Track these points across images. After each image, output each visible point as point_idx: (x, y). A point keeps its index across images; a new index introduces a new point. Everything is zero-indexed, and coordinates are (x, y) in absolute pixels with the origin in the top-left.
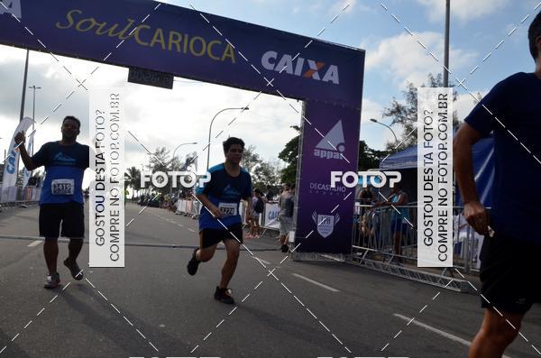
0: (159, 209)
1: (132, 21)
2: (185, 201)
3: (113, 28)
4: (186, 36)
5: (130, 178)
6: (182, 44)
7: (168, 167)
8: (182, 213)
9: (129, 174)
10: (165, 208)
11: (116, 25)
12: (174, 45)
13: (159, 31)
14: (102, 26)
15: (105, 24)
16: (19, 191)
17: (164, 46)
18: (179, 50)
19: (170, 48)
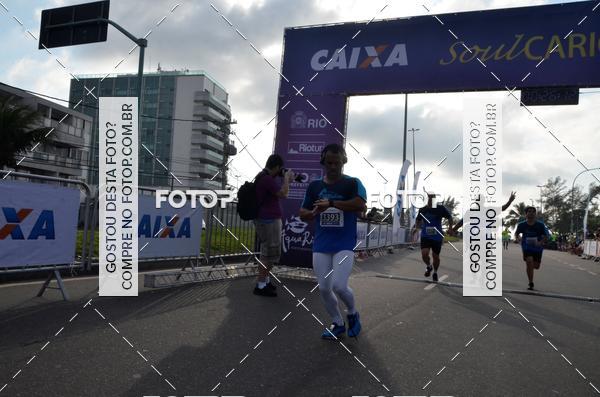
0: (557, 252)
1: (520, 37)
2: (594, 243)
3: (498, 51)
4: (593, 35)
5: (517, 215)
6: (587, 46)
7: (565, 200)
8: (591, 257)
9: (517, 212)
10: (566, 251)
11: (503, 46)
12: (576, 51)
13: (556, 38)
14: (487, 51)
15: (490, 48)
16: (407, 233)
17: (562, 55)
18: (583, 54)
19: (571, 55)
